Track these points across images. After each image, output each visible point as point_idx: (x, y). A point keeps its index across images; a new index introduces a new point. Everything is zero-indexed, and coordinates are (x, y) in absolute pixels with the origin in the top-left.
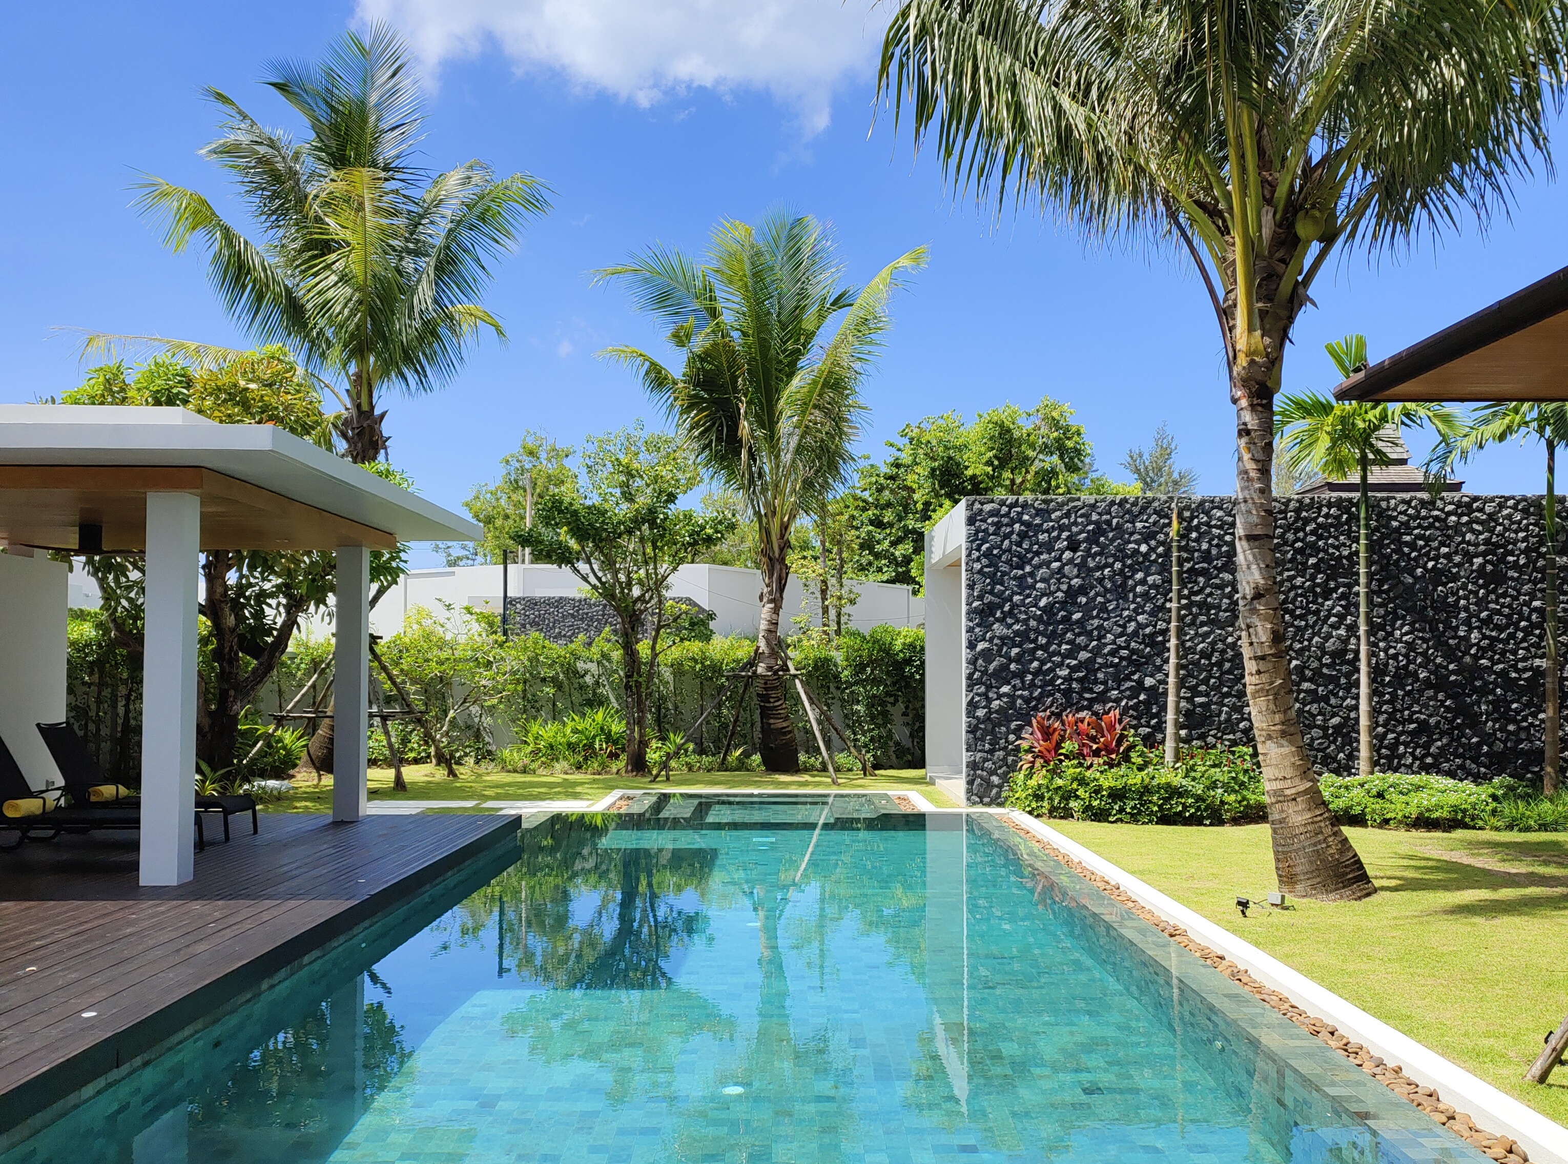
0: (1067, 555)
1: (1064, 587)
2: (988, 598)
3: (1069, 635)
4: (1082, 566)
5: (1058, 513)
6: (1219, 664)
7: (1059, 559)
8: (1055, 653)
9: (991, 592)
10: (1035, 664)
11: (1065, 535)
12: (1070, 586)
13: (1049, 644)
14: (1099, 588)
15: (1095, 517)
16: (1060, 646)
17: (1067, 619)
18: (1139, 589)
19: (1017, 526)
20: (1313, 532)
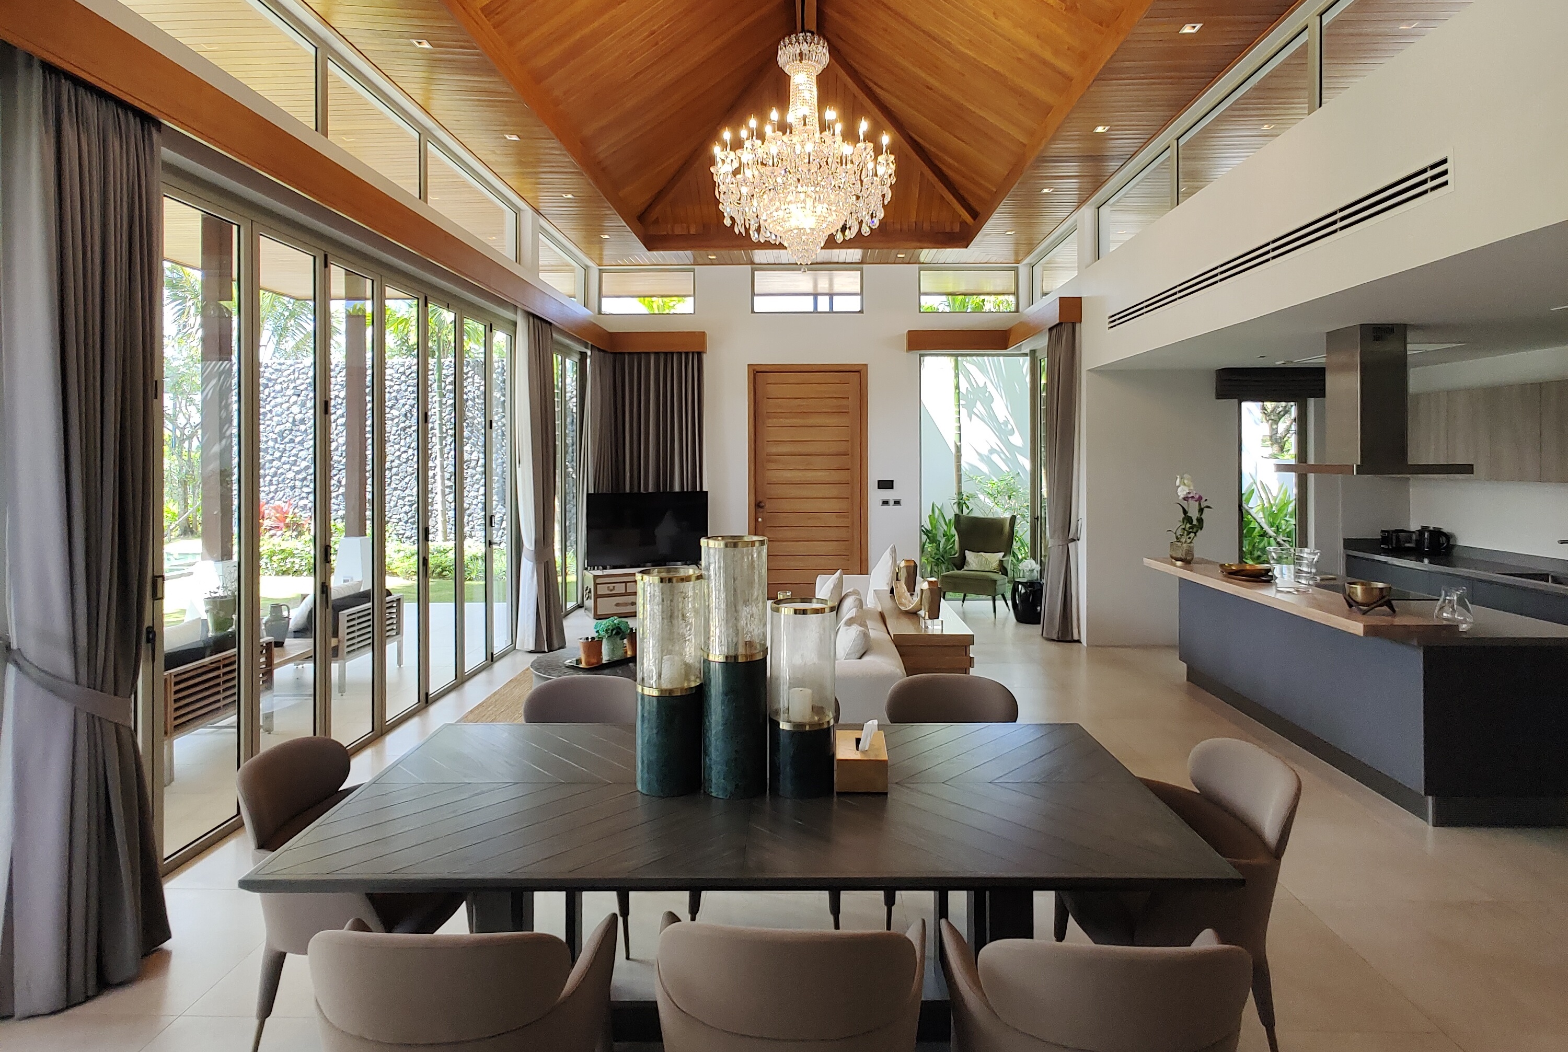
0: (294, 398)
1: (291, 420)
3: (294, 452)
11: (292, 386)
12: (294, 420)
13: (281, 457)
16: (289, 457)
17: (292, 441)
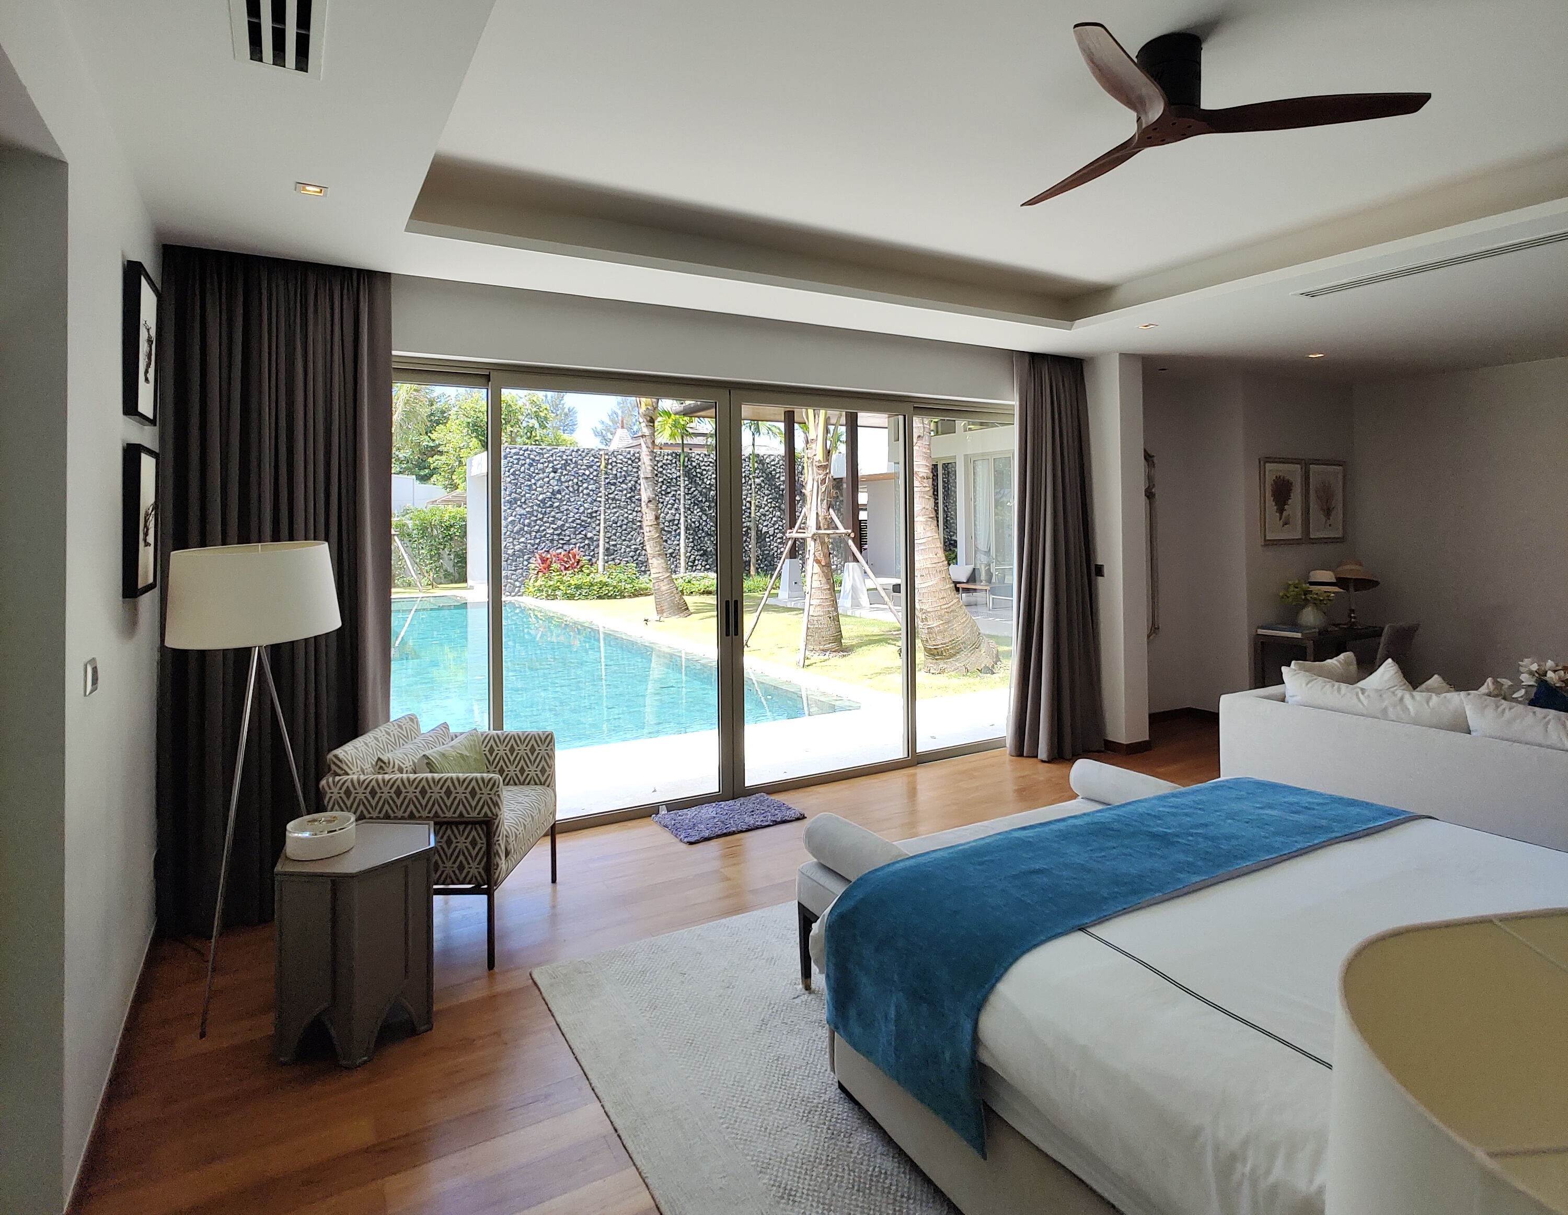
0: (552, 475)
1: (551, 490)
2: (514, 495)
3: (553, 513)
4: (559, 480)
5: (548, 455)
6: (621, 526)
7: (548, 477)
8: (545, 522)
9: (515, 493)
10: (537, 527)
11: (551, 465)
12: (553, 490)
13: (543, 517)
14: (567, 491)
15: (565, 457)
16: (548, 518)
18: (585, 492)
19: (528, 460)
20: (662, 467)
